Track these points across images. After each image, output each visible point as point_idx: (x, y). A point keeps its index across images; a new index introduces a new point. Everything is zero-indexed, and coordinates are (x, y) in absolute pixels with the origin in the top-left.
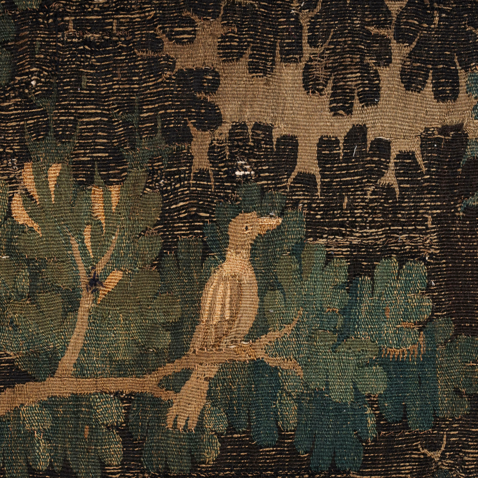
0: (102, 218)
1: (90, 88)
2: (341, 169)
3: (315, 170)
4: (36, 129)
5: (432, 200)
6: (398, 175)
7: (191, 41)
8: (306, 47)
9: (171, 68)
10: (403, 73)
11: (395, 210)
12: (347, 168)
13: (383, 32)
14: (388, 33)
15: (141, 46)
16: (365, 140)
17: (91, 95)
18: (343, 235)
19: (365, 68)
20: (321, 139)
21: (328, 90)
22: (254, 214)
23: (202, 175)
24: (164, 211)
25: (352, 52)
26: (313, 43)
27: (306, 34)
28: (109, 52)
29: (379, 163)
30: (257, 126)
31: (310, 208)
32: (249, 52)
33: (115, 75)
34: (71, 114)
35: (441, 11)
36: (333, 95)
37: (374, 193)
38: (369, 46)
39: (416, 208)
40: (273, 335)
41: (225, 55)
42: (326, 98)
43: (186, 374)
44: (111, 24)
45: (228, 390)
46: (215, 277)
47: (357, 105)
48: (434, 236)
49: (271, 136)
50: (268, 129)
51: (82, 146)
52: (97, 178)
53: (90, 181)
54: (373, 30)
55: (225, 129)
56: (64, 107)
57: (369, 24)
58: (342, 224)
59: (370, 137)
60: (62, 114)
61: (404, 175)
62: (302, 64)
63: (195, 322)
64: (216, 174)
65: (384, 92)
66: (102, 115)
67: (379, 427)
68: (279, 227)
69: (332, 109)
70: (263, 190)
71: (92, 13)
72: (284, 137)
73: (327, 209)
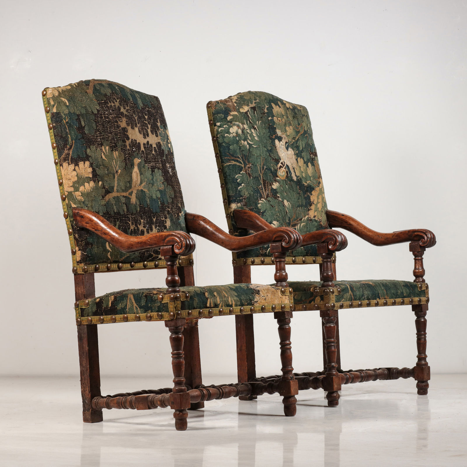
1: (109, 130)
3: (144, 150)
6: (155, 152)
7: (122, 121)
9: (121, 127)
10: (151, 131)
12: (148, 150)
16: (149, 144)
17: (110, 132)
19: (146, 129)
20: (143, 143)
21: (142, 133)
23: (129, 149)
24: (125, 157)
27: (137, 121)
28: (110, 123)
29: (152, 149)
31: (144, 158)
32: (130, 124)
33: (113, 128)
34: (108, 136)
37: (152, 155)
40: (143, 184)
43: (132, 192)
44: (110, 117)
45: (138, 196)
46: (133, 172)
49: (137, 142)
50: (136, 140)
51: (111, 143)
53: (113, 150)
54: (145, 122)
55: (130, 140)
56: (106, 134)
57: (144, 120)
58: (149, 161)
60: (106, 136)
62: (138, 128)
63: (132, 181)
66: (112, 136)
67: (161, 204)
69: (144, 137)
70: (137, 153)
71: (106, 115)
72: (139, 143)
73: (147, 158)
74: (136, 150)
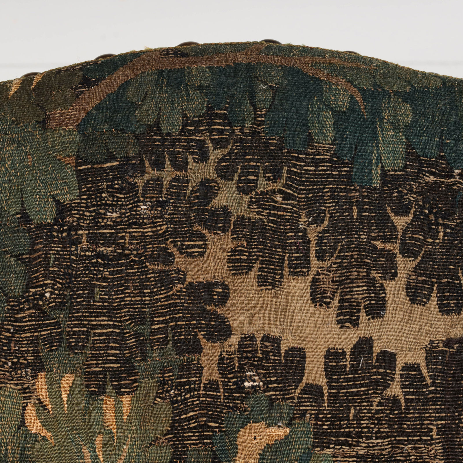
0: (113, 428)
1: (103, 300)
2: (347, 380)
3: (322, 381)
4: (50, 340)
5: (437, 411)
6: (403, 387)
7: (201, 254)
8: (314, 262)
9: (182, 281)
10: (408, 287)
11: (401, 421)
12: (354, 380)
13: (388, 246)
14: (394, 247)
15: (153, 259)
16: (371, 352)
17: (103, 307)
18: (350, 445)
19: (371, 282)
20: (328, 351)
21: (335, 303)
22: (262, 424)
23: (212, 385)
24: (174, 421)
25: (359, 266)
26: (320, 257)
27: (313, 248)
28: (121, 265)
29: (386, 374)
30: (266, 338)
31: (317, 418)
32: (258, 265)
33: (127, 288)
34: (84, 326)
35: (445, 226)
36: (340, 308)
37: (380, 404)
38: (375, 260)
39: (422, 419)
41: (235, 268)
42: (333, 312)
44: (123, 238)
47: (363, 317)
48: (439, 447)
49: (279, 348)
50: (276, 341)
51: (94, 357)
52: (109, 389)
53: (102, 391)
54: (379, 244)
55: (234, 340)
56: (77, 319)
57: (375, 239)
58: (349, 435)
59: (376, 349)
60: (75, 326)
61: (410, 386)
62: (310, 278)
64: (225, 384)
65: (390, 305)
66: (114, 326)
68: (287, 437)
69: (339, 322)
70: (271, 401)
71: (105, 227)
72: (292, 349)
73: (334, 419)
74: (266, 383)
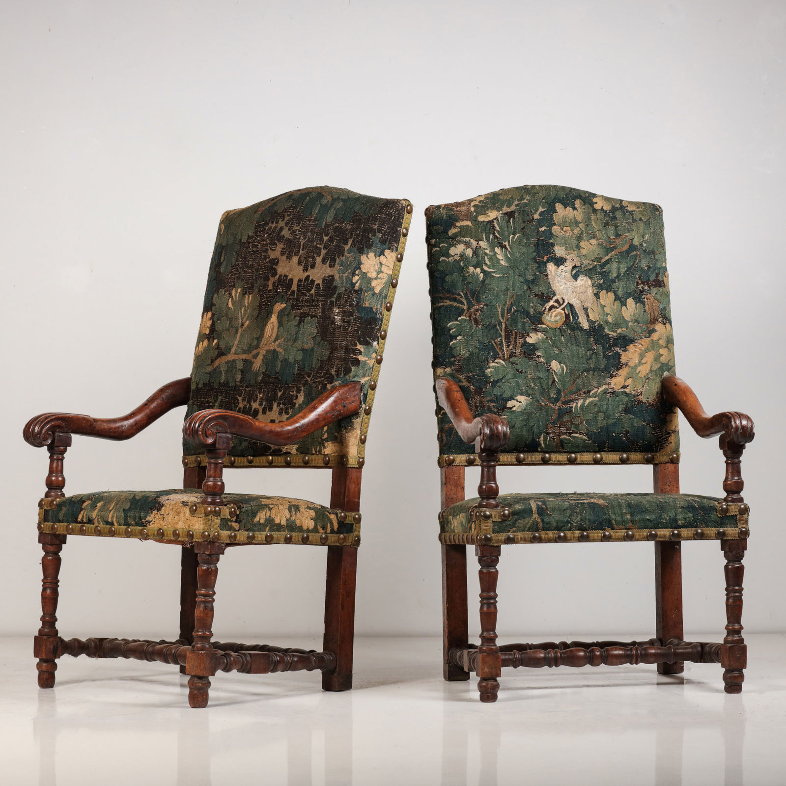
0: (247, 305)
1: (251, 265)
2: (302, 289)
3: (296, 289)
4: (238, 278)
5: (322, 299)
6: (315, 291)
7: (275, 249)
8: (301, 251)
9: (269, 258)
10: (323, 259)
11: (313, 301)
12: (303, 288)
13: (321, 246)
14: (321, 247)
15: (264, 252)
16: (309, 280)
18: (299, 309)
20: (299, 280)
21: (303, 264)
22: (280, 303)
25: (312, 253)
26: (303, 250)
27: (302, 247)
29: (311, 287)
30: (285, 276)
31: (293, 301)
35: (337, 240)
36: (305, 266)
37: (309, 296)
38: (316, 250)
39: (318, 301)
40: (279, 341)
41: (282, 254)
42: (302, 267)
43: (258, 354)
45: (267, 359)
46: (269, 323)
47: (309, 268)
48: (321, 310)
49: (287, 279)
50: (286, 276)
51: (246, 283)
52: (248, 293)
53: (246, 294)
54: (318, 246)
55: (277, 277)
57: (318, 244)
58: (299, 306)
59: (310, 279)
61: (317, 291)
62: (299, 256)
63: (263, 337)
64: (273, 290)
65: (317, 265)
67: (298, 370)
68: (285, 307)
69: (303, 270)
70: (283, 295)
72: (290, 279)
73: (297, 301)
74: (283, 290)
